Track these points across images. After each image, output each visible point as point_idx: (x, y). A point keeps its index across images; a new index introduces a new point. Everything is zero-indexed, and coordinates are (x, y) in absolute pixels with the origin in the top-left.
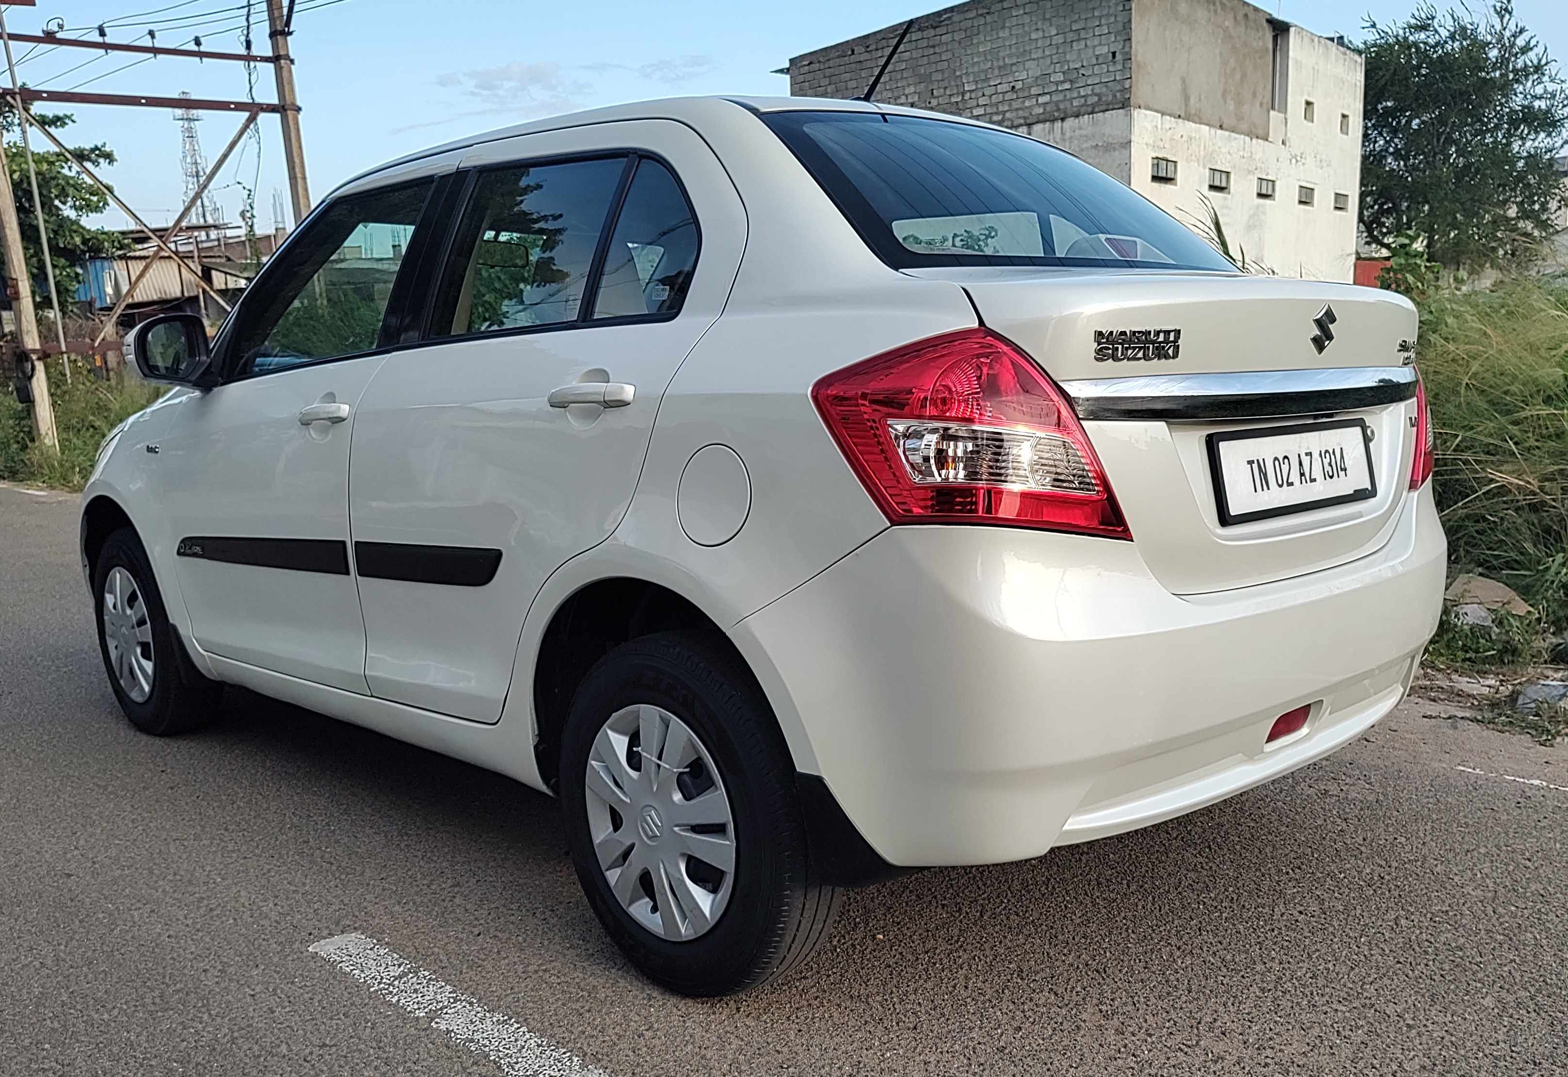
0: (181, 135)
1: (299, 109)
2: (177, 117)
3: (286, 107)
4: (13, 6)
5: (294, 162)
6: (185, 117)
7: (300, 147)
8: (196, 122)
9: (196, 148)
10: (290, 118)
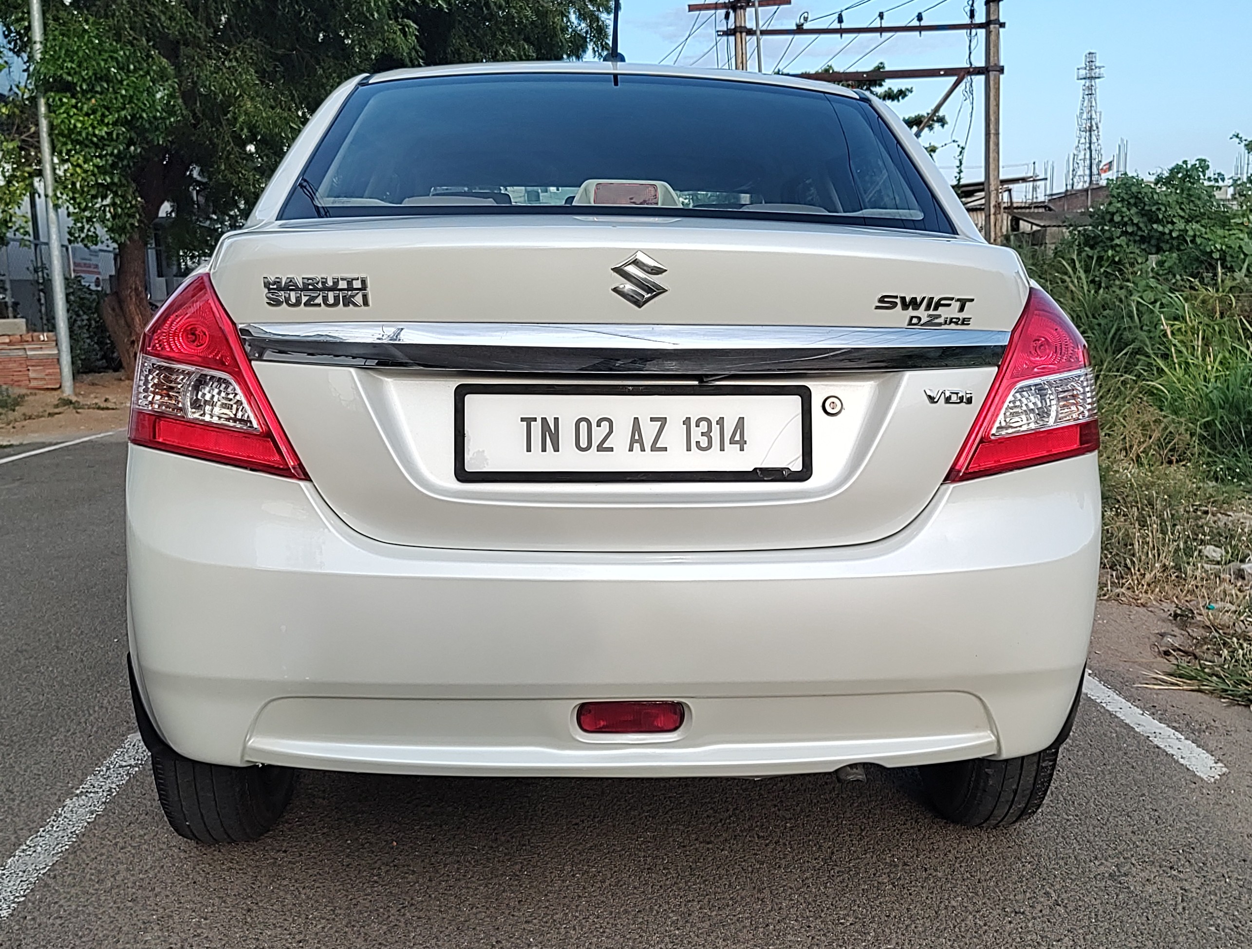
0: (1081, 92)
1: (1001, 70)
2: (1081, 77)
3: (990, 68)
4: (782, 7)
5: (989, 120)
6: (1088, 75)
7: (998, 105)
8: (1097, 80)
9: (1094, 104)
10: (992, 78)
